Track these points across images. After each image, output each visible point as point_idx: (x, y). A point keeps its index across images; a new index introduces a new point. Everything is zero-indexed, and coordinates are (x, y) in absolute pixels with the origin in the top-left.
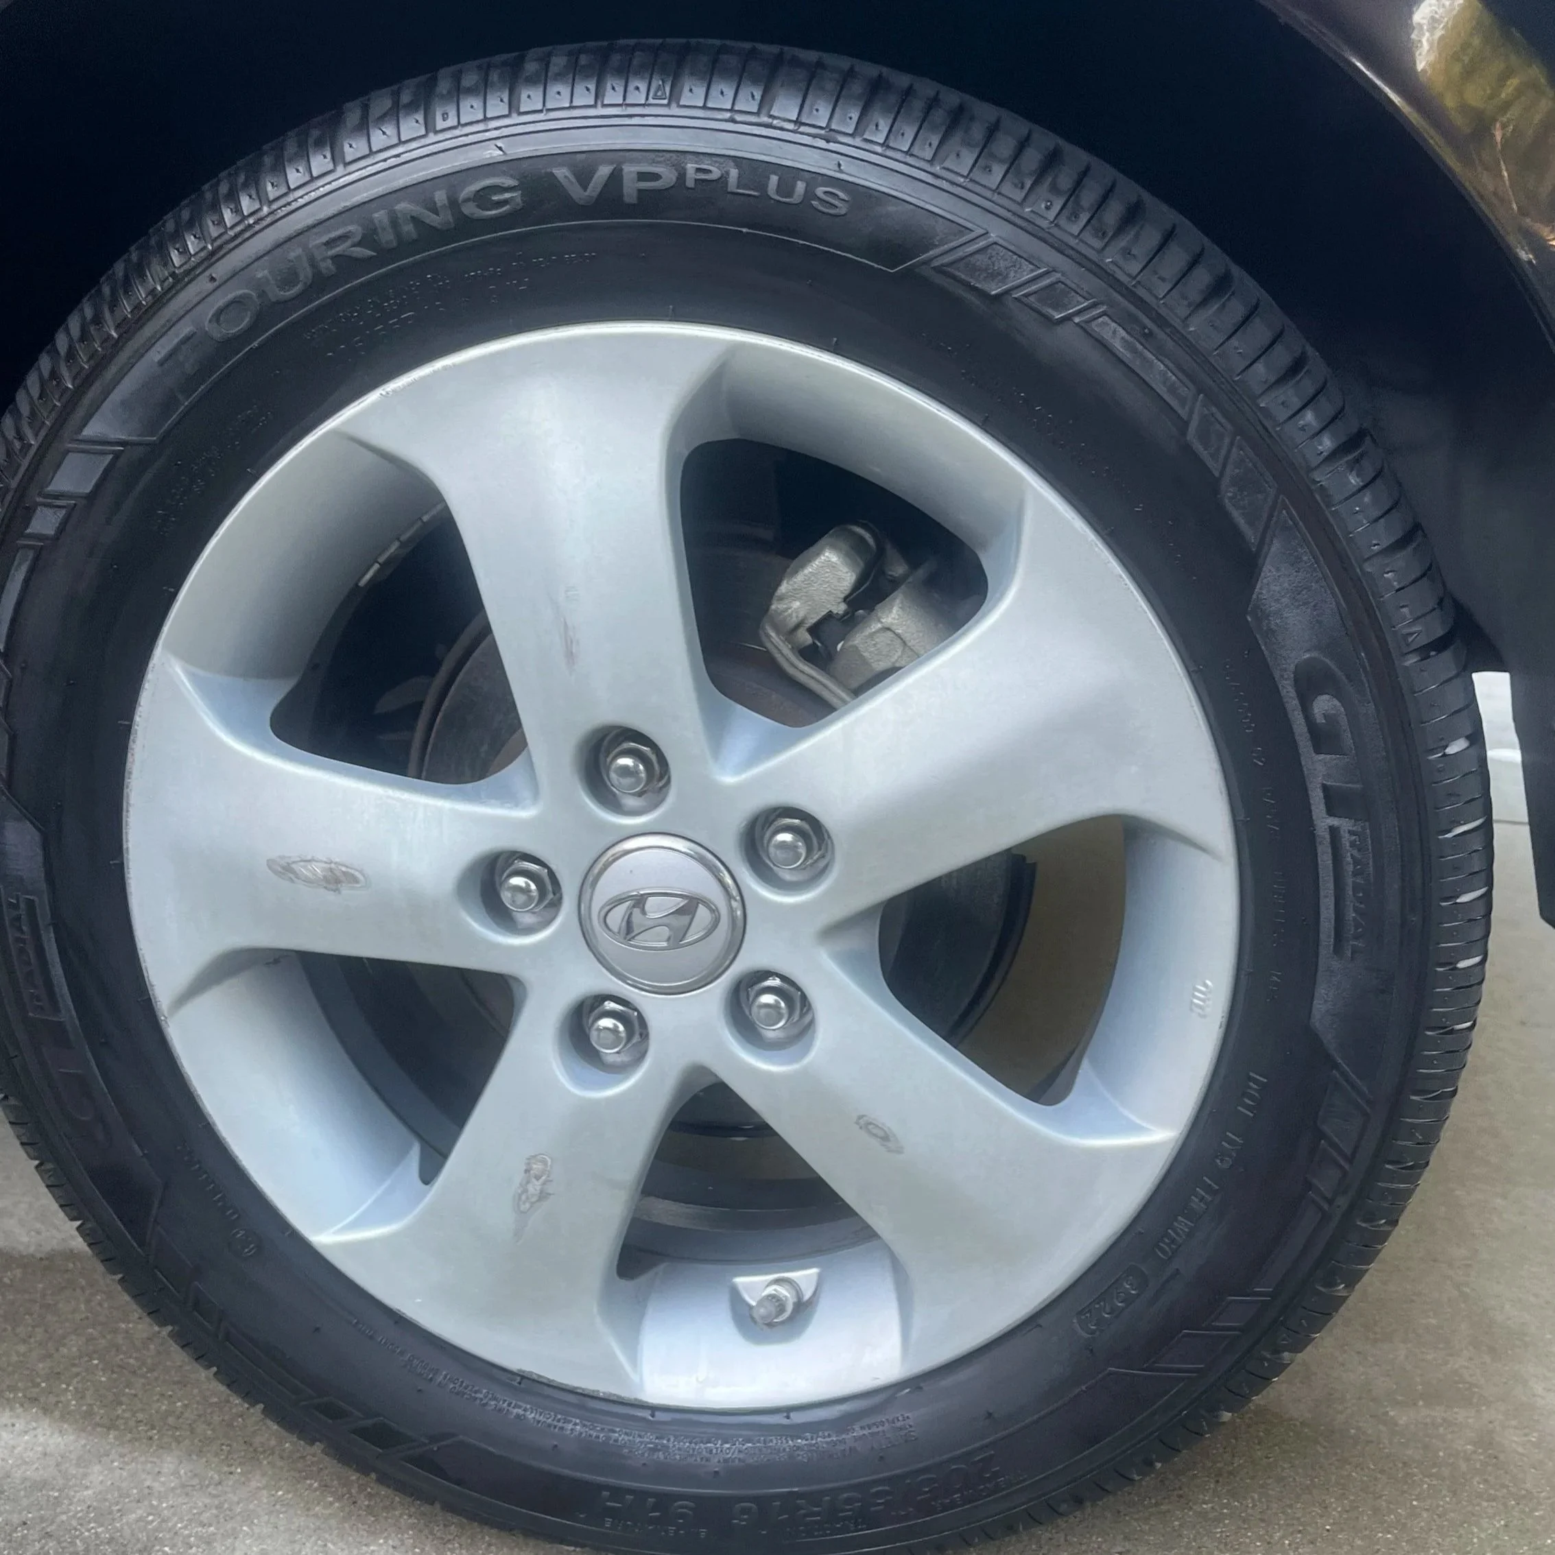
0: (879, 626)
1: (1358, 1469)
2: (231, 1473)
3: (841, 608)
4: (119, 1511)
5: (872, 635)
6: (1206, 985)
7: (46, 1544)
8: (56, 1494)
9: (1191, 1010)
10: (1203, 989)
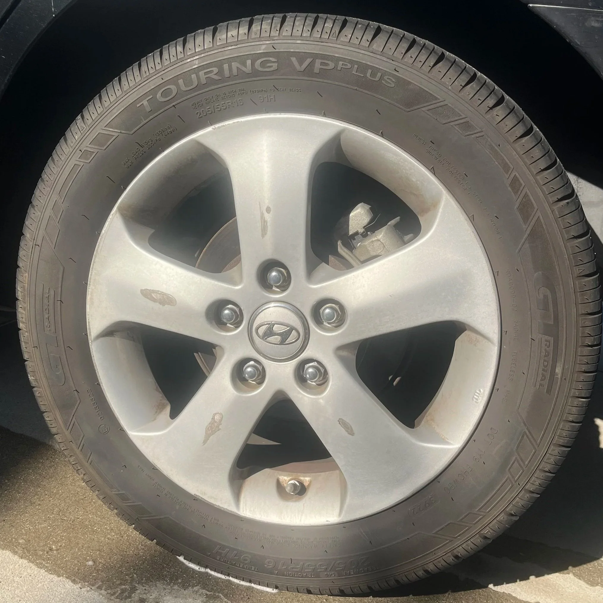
0: (376, 239)
1: (506, 601)
2: (78, 518)
3: (361, 230)
4: (38, 523)
5: (373, 241)
6: (480, 391)
7: (12, 529)
8: (16, 513)
9: (473, 400)
10: (479, 392)
